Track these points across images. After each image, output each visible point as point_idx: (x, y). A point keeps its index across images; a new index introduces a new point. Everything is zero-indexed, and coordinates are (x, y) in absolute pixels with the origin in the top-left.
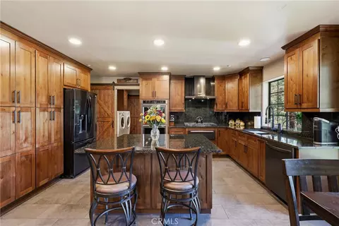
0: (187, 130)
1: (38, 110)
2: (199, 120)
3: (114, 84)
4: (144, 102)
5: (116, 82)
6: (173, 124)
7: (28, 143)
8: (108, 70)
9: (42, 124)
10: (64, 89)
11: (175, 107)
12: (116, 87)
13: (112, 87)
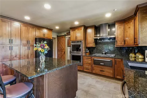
0: (93, 58)
1: (21, 46)
2: (104, 52)
3: (65, 35)
4: (72, 42)
5: (66, 34)
6: (88, 54)
7: (17, 57)
8: (55, 29)
9: (24, 51)
10: (36, 38)
11: (89, 44)
12: (66, 36)
13: (64, 37)
